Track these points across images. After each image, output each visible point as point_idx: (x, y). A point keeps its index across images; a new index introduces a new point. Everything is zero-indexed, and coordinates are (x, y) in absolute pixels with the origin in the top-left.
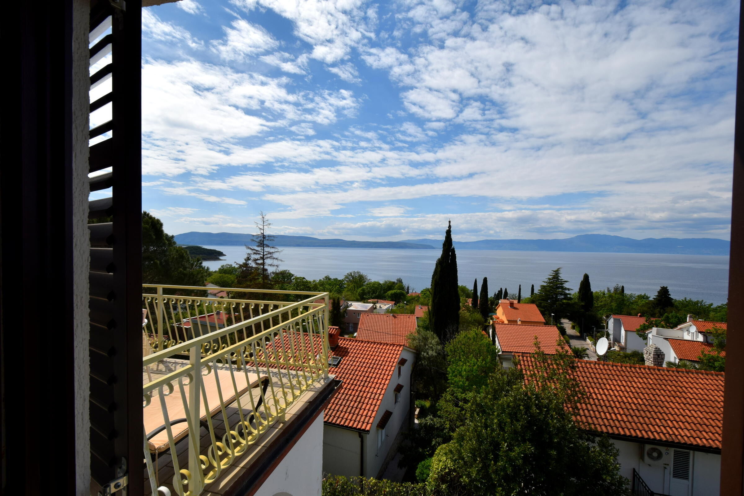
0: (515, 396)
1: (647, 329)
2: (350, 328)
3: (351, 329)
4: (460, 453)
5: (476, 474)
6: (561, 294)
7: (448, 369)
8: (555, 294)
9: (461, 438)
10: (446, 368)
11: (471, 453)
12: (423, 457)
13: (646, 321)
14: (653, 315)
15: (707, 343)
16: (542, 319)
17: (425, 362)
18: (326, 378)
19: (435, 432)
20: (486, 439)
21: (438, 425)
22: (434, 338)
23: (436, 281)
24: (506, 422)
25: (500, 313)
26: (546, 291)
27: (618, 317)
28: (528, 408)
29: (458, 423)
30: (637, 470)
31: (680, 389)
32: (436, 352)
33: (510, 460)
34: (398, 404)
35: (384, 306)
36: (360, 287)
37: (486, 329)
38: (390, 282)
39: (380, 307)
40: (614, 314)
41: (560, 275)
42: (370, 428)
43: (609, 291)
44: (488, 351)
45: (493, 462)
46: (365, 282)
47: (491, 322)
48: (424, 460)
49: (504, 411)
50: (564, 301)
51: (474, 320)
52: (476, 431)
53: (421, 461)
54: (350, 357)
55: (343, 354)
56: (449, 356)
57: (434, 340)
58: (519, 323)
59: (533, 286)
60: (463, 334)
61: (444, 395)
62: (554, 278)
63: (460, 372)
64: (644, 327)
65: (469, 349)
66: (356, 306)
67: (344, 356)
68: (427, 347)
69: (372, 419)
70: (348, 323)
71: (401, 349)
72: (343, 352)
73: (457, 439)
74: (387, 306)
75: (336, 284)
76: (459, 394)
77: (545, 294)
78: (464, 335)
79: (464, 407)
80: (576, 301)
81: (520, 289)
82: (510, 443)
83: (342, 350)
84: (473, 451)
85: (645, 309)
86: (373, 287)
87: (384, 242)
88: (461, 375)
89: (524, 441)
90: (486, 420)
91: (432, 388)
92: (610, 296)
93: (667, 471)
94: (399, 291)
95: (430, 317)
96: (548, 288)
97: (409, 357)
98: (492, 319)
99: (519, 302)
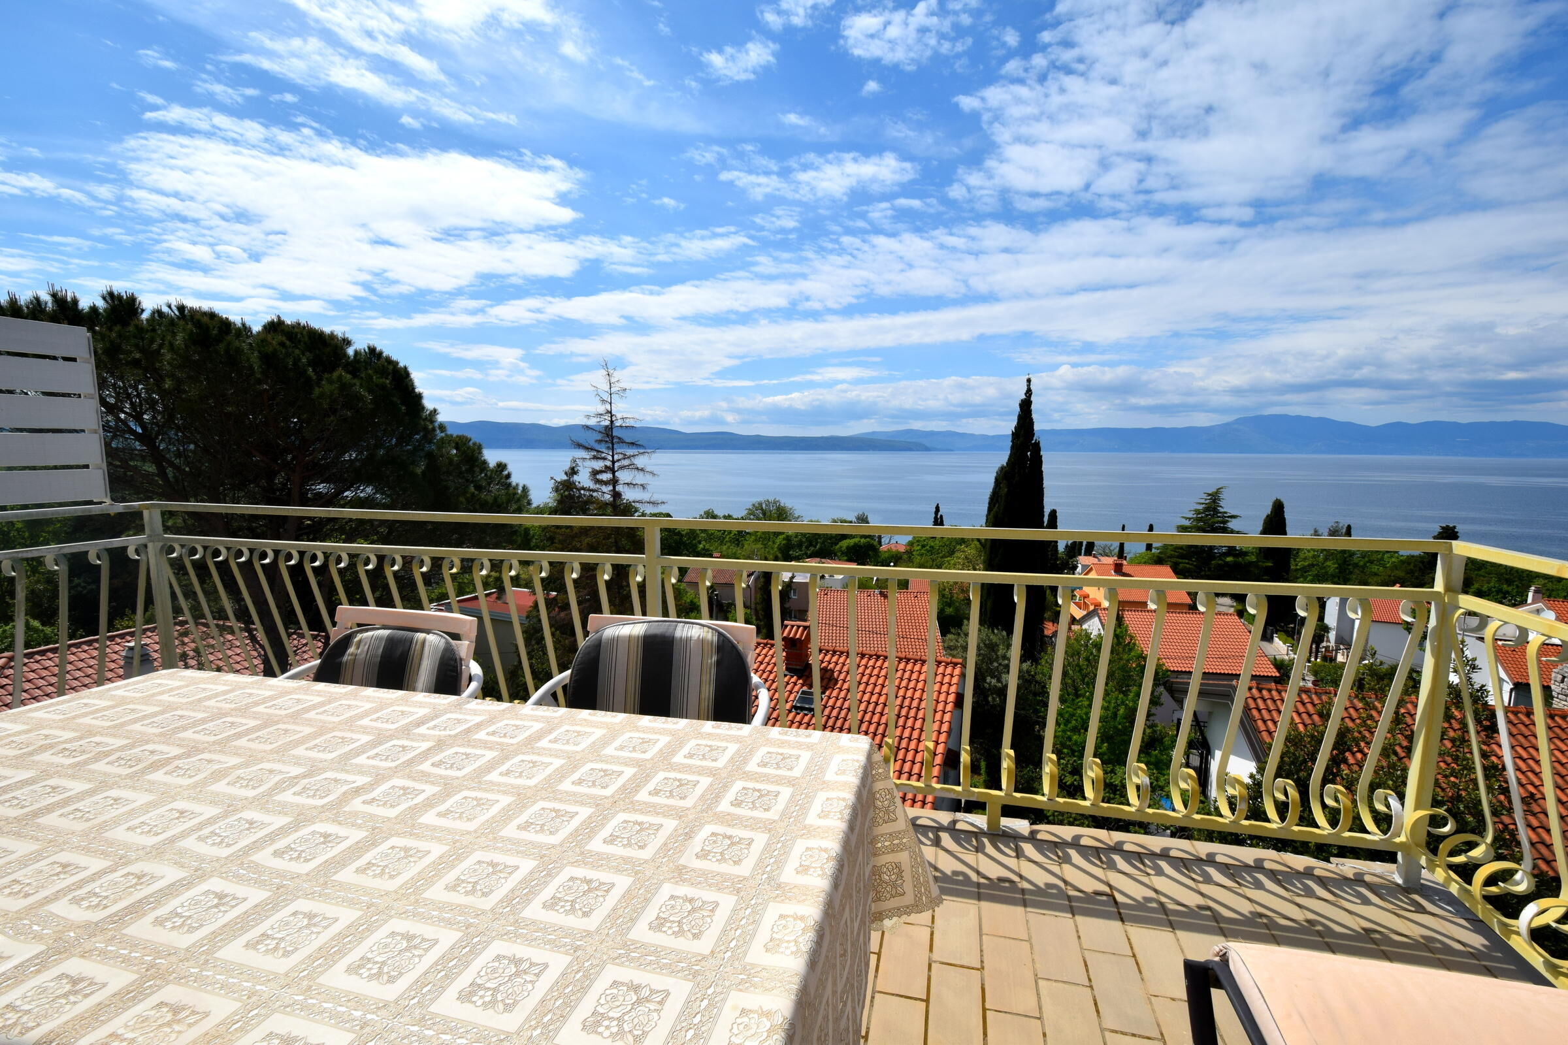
23: (996, 516)
32: (1021, 678)
41: (1222, 503)
50: (1228, 560)
54: (841, 690)
55: (824, 683)
58: (1152, 606)
62: (1206, 509)
67: (826, 689)
68: (997, 664)
71: (957, 671)
80: (1255, 558)
87: (822, 438)
94: (859, 541)
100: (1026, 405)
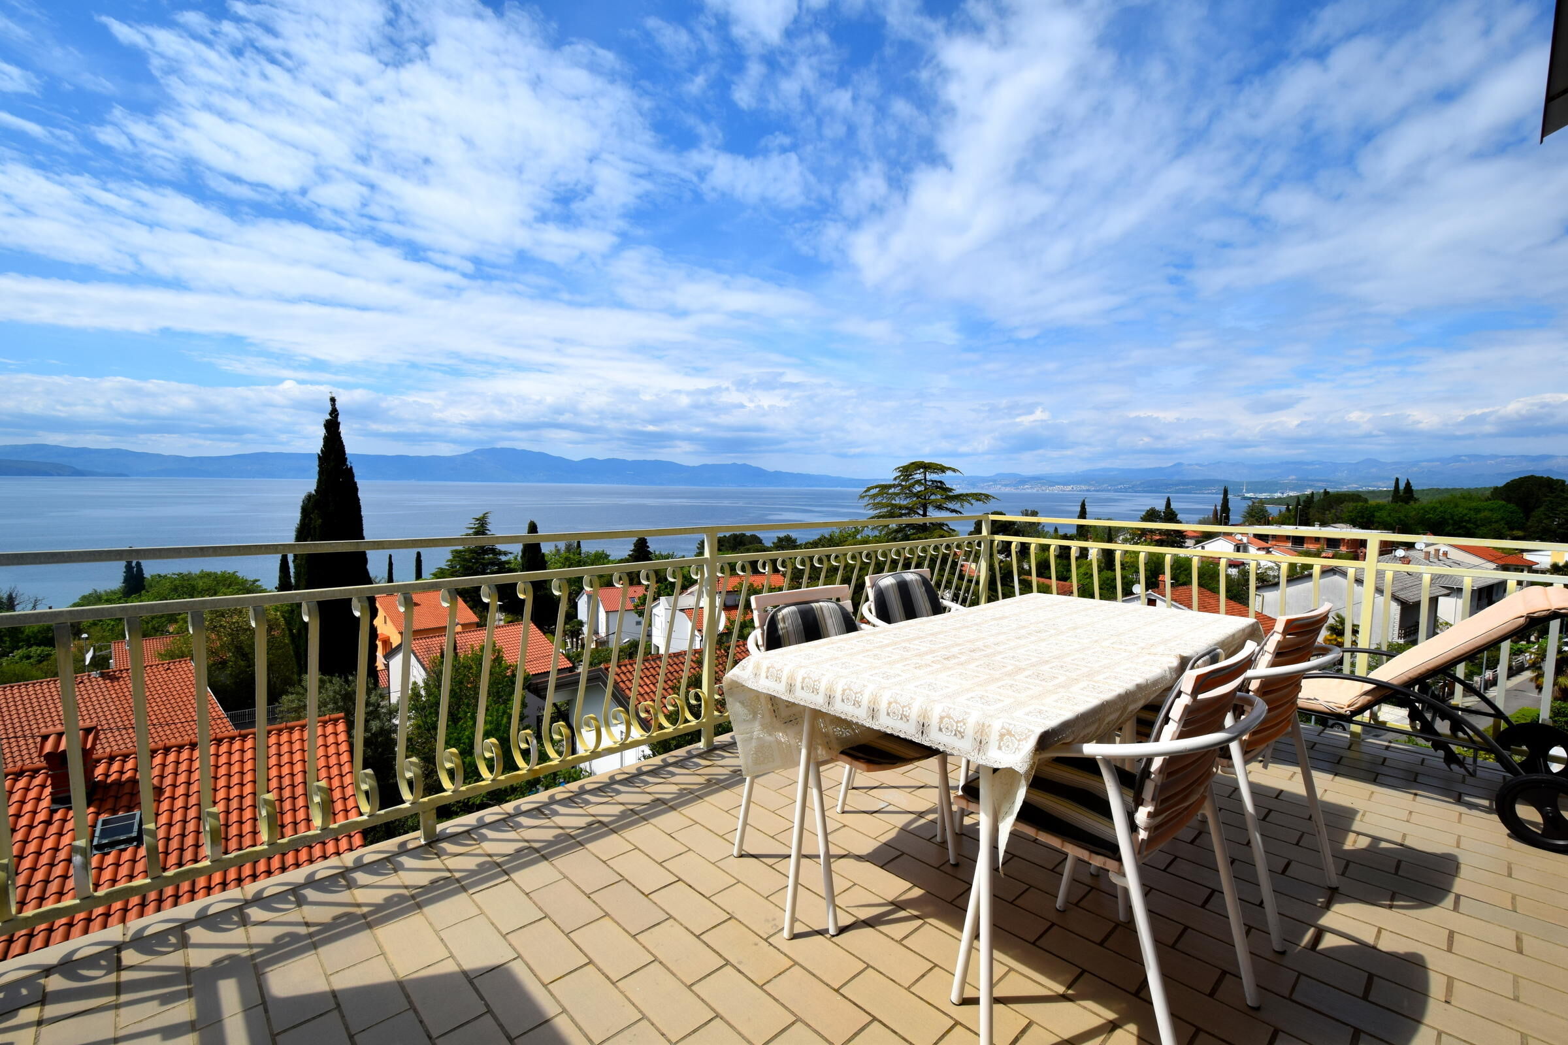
6: (492, 564)
16: (473, 616)
26: (465, 560)
41: (489, 527)
54: (173, 798)
55: (136, 800)
58: (461, 628)
62: (477, 532)
72: (132, 795)
81: (391, 564)
83: (126, 791)
100: (332, 426)
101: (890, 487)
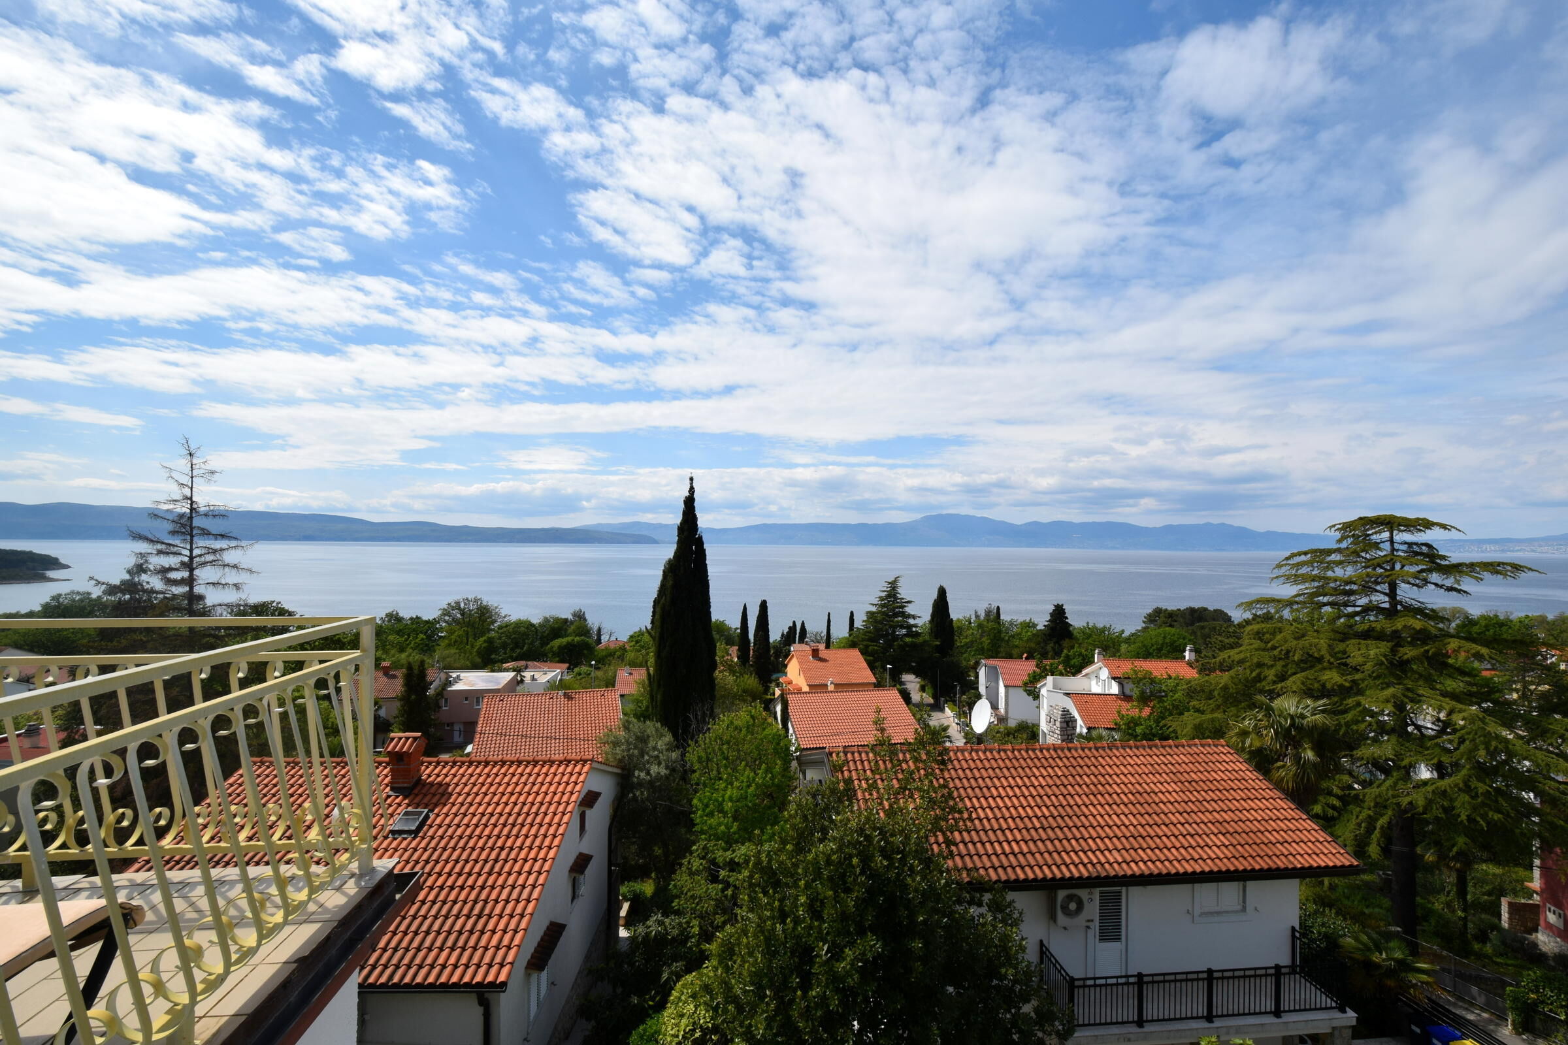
0: (842, 839)
1: (1038, 681)
2: (456, 734)
3: (457, 738)
4: (728, 987)
5: (765, 1029)
6: (902, 627)
7: (695, 802)
8: (891, 626)
9: (729, 951)
10: (690, 801)
11: (752, 984)
12: (642, 1015)
13: (1037, 666)
14: (1044, 655)
15: (1124, 696)
16: (869, 676)
17: (642, 793)
18: (367, 871)
19: (668, 951)
20: (784, 944)
21: (675, 932)
22: (662, 735)
23: (663, 609)
24: (826, 898)
25: (795, 673)
26: (876, 621)
27: (992, 662)
28: (866, 859)
29: (719, 919)
30: (1045, 942)
31: (1102, 779)
32: (667, 767)
33: (835, 979)
34: (579, 902)
35: (543, 675)
36: (482, 634)
37: (768, 705)
38: (557, 620)
39: (533, 679)
40: (988, 657)
41: (899, 590)
42: (509, 974)
43: (977, 616)
44: (776, 752)
45: (799, 993)
46: (494, 622)
47: (778, 692)
48: (643, 1022)
49: (818, 875)
50: (908, 640)
51: (744, 691)
52: (762, 932)
53: (636, 1026)
54: (453, 804)
55: (434, 800)
56: (694, 771)
57: (661, 740)
58: (831, 688)
59: (852, 613)
60: (724, 719)
61: (685, 861)
62: (889, 596)
63: (721, 804)
64: (1034, 677)
65: (739, 751)
66: (470, 680)
67: (436, 805)
68: (646, 757)
69: (512, 953)
70: (451, 724)
71: (585, 769)
72: (434, 795)
73: (719, 955)
74: (550, 675)
75: (416, 632)
76: (720, 853)
77: (875, 627)
78: (726, 723)
79: (731, 880)
80: (927, 638)
81: (829, 622)
82: (834, 942)
83: (433, 790)
84: (757, 980)
85: (1033, 645)
86: (514, 632)
87: (542, 529)
88: (721, 811)
89: (862, 932)
90: (781, 901)
91: (658, 851)
92: (980, 626)
93: (1091, 933)
94: (577, 639)
95: (651, 690)
96: (879, 617)
97: (604, 786)
98: (778, 685)
99: (828, 647)
100: (690, 502)
101: (1329, 552)
